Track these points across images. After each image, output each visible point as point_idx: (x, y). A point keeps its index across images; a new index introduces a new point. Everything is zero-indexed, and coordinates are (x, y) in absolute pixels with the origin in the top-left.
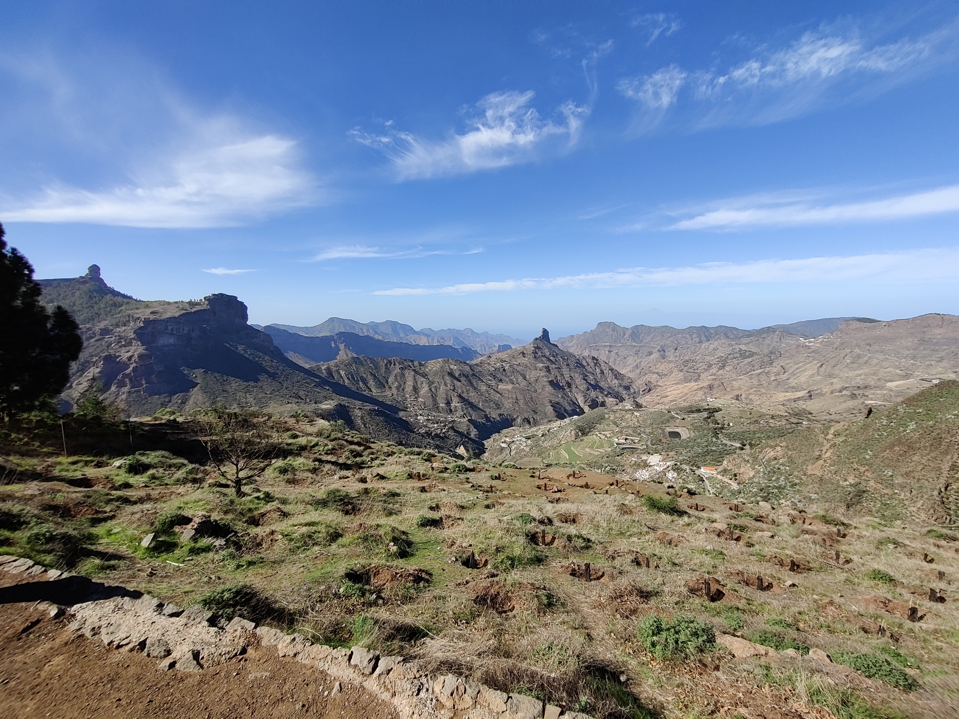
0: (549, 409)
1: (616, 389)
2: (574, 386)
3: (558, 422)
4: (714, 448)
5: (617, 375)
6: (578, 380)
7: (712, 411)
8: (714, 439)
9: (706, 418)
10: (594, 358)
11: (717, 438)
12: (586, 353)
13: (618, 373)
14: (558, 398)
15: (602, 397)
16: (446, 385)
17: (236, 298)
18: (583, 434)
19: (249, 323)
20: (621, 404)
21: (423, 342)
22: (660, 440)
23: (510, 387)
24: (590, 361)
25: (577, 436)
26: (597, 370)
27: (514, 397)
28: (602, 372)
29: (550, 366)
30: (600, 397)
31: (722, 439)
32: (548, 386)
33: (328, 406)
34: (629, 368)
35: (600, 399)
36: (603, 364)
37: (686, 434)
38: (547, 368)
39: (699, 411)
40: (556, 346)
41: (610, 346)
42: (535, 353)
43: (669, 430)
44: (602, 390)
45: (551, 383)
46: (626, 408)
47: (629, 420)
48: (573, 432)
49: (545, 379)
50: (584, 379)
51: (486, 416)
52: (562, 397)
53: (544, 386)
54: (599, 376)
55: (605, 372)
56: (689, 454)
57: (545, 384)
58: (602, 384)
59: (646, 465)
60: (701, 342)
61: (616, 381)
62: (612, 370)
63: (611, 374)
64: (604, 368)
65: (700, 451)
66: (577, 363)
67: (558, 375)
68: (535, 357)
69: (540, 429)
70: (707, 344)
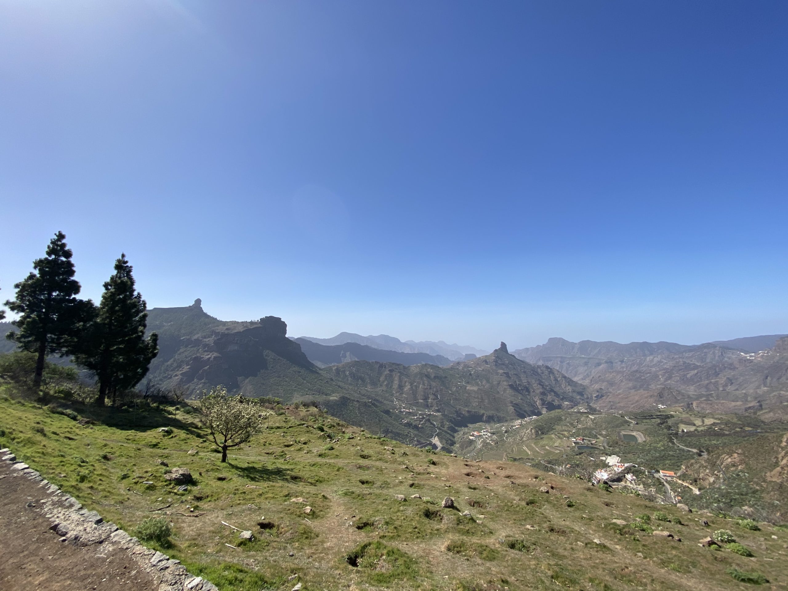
0: (511, 409)
1: (570, 394)
2: (532, 390)
3: (520, 421)
4: (671, 453)
5: (570, 382)
6: (535, 385)
7: (665, 418)
8: (670, 444)
9: (659, 424)
10: (547, 367)
11: (673, 443)
12: (540, 363)
13: (571, 380)
14: (518, 399)
15: (558, 400)
16: (424, 384)
17: (280, 319)
18: (543, 433)
19: (287, 336)
20: (576, 407)
21: (407, 351)
22: (617, 443)
23: (475, 388)
24: (544, 369)
25: (537, 434)
26: (552, 377)
27: (480, 397)
28: (556, 380)
29: (510, 372)
30: (556, 401)
31: (678, 445)
32: (508, 389)
33: (335, 398)
34: (581, 377)
35: (556, 403)
36: (556, 373)
37: (641, 438)
38: (507, 374)
39: (651, 417)
40: (514, 356)
41: (561, 357)
42: (496, 362)
43: (623, 433)
44: (557, 395)
45: (511, 386)
46: (581, 411)
47: (585, 422)
48: (533, 431)
49: (505, 383)
50: (540, 384)
51: (456, 412)
52: (521, 399)
53: (505, 389)
54: (554, 382)
55: (559, 379)
56: (647, 458)
57: (506, 387)
58: (557, 389)
59: (605, 466)
60: (645, 355)
61: (569, 387)
62: (565, 377)
63: (564, 381)
64: (557, 376)
65: (658, 455)
66: (532, 370)
67: (517, 380)
68: (496, 365)
69: (503, 426)
70: (651, 357)
